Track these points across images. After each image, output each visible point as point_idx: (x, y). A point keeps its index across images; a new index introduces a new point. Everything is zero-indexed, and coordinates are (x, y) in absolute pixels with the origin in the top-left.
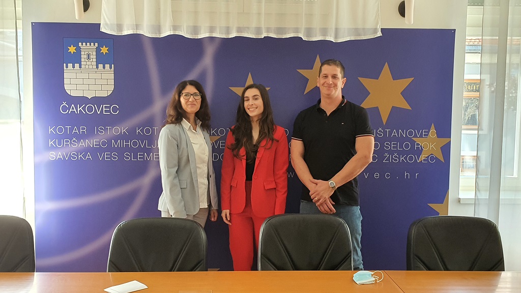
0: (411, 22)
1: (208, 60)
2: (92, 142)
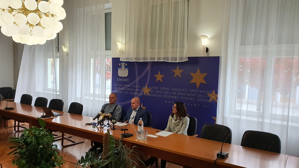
1: (149, 67)
2: (123, 89)
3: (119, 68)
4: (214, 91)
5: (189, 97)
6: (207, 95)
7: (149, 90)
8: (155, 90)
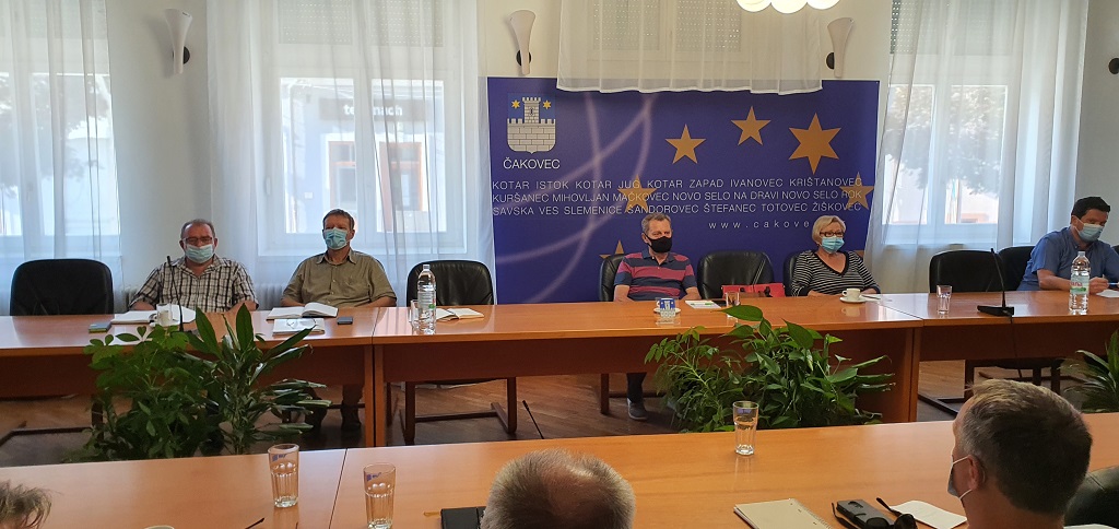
1: (645, 114)
2: (534, 197)
3: (514, 120)
4: (858, 178)
5: (786, 201)
6: (840, 191)
7: (648, 192)
8: (671, 191)
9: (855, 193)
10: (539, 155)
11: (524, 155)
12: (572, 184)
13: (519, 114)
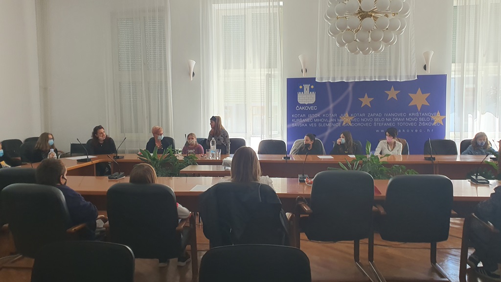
0: (428, 72)
2: (307, 120)
3: (300, 93)
4: (438, 113)
5: (409, 122)
6: (431, 118)
7: (351, 118)
8: (360, 118)
9: (437, 119)
10: (309, 105)
11: (304, 105)
12: (321, 115)
13: (302, 90)
